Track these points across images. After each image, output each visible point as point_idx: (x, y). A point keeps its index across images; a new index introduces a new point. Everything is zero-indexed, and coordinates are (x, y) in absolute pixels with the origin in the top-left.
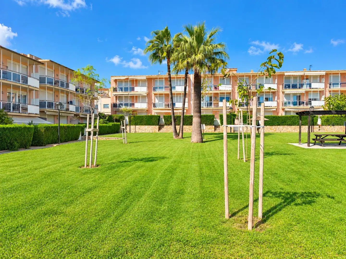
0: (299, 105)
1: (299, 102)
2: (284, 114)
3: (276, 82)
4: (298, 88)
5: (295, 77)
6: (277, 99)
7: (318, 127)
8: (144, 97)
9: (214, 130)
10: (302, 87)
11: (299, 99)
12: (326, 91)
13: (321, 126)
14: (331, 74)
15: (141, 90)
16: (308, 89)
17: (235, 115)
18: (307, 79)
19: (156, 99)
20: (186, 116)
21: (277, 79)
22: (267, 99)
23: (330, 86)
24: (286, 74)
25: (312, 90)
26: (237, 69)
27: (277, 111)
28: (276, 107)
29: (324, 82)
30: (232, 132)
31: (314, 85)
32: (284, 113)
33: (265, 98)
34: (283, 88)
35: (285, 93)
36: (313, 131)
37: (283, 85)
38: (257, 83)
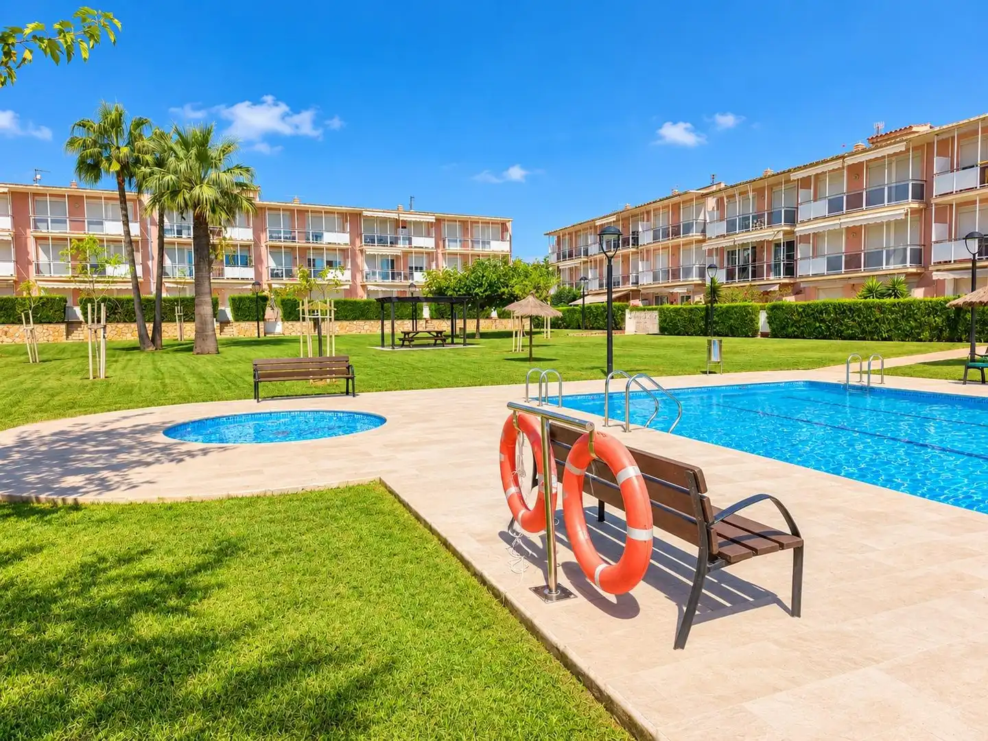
0: (393, 278)
1: (393, 273)
2: (364, 298)
3: (348, 229)
4: (389, 244)
5: (383, 220)
6: (352, 266)
7: (424, 321)
9: (219, 331)
10: (397, 243)
11: (393, 267)
12: (437, 254)
13: (428, 322)
14: (444, 221)
16: (406, 247)
17: (265, 299)
18: (405, 228)
19: (41, 252)
21: (348, 223)
22: (330, 264)
25: (414, 250)
27: (352, 290)
28: (349, 281)
29: (434, 236)
30: (262, 334)
31: (416, 241)
32: (365, 295)
33: (328, 262)
34: (361, 242)
35: (365, 252)
37: (361, 236)
38: (309, 227)
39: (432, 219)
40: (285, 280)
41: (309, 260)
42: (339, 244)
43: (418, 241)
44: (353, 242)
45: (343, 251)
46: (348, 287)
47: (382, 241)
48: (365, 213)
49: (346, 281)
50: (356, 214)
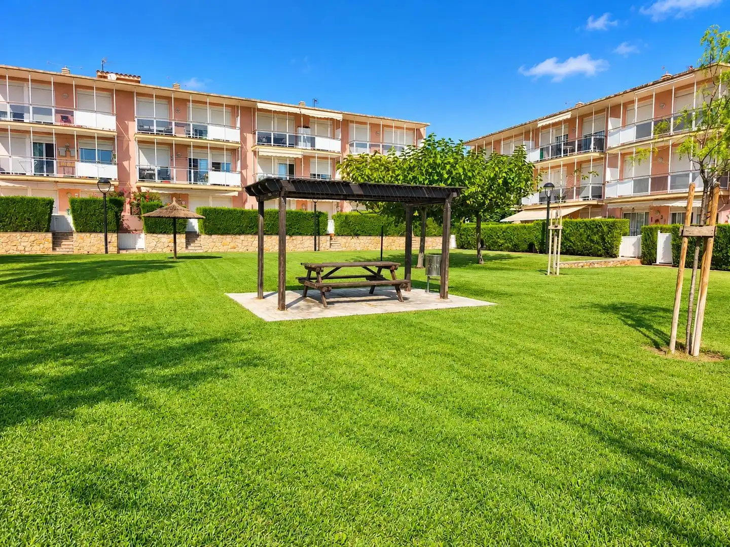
2: (256, 207)
3: (238, 125)
4: (288, 145)
5: (281, 115)
6: (242, 168)
7: (329, 238)
9: (51, 245)
10: (297, 144)
11: (291, 172)
13: (333, 237)
14: (352, 122)
16: (308, 150)
18: (307, 126)
21: (239, 117)
22: (217, 167)
23: (351, 148)
25: (317, 154)
26: (140, 79)
27: (240, 198)
28: (238, 186)
29: (340, 137)
32: (257, 204)
33: (213, 163)
34: (254, 140)
35: (260, 154)
36: (317, 249)
37: (254, 132)
38: (189, 118)
39: (339, 117)
40: (158, 182)
41: (190, 159)
42: (228, 141)
43: (322, 143)
44: (243, 139)
45: (233, 151)
46: (236, 194)
47: (279, 141)
48: (260, 106)
49: (235, 186)
50: (248, 108)
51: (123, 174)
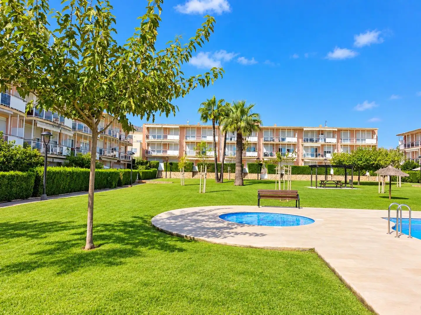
0: (316, 156)
1: (316, 154)
2: (303, 165)
3: (296, 136)
5: (312, 131)
6: (298, 151)
7: (331, 176)
8: (176, 145)
10: (319, 141)
11: (316, 152)
12: (338, 145)
13: (333, 176)
14: (342, 130)
15: (173, 138)
16: (323, 143)
17: (261, 165)
18: (323, 134)
19: (187, 147)
20: (218, 164)
22: (289, 151)
24: (305, 129)
27: (297, 162)
28: (296, 158)
30: (259, 179)
31: (328, 140)
32: (303, 163)
34: (302, 141)
35: (304, 145)
37: (302, 138)
38: (280, 135)
40: (269, 157)
41: (280, 149)
42: (292, 142)
44: (298, 141)
45: (294, 145)
47: (312, 140)
50: (300, 129)
51: (259, 155)
